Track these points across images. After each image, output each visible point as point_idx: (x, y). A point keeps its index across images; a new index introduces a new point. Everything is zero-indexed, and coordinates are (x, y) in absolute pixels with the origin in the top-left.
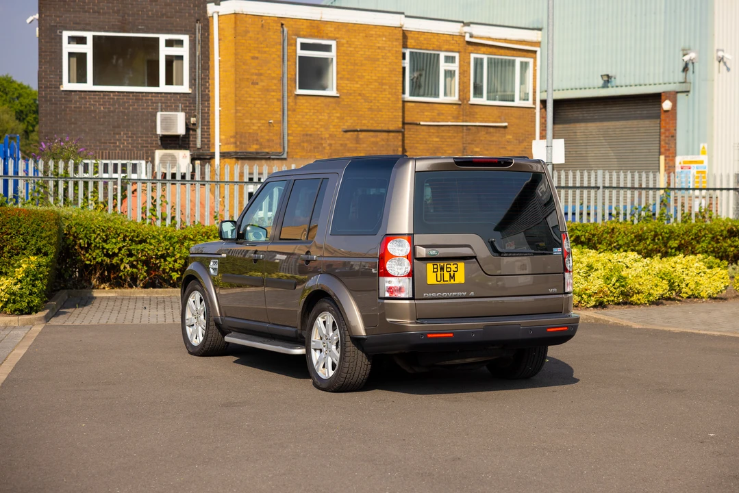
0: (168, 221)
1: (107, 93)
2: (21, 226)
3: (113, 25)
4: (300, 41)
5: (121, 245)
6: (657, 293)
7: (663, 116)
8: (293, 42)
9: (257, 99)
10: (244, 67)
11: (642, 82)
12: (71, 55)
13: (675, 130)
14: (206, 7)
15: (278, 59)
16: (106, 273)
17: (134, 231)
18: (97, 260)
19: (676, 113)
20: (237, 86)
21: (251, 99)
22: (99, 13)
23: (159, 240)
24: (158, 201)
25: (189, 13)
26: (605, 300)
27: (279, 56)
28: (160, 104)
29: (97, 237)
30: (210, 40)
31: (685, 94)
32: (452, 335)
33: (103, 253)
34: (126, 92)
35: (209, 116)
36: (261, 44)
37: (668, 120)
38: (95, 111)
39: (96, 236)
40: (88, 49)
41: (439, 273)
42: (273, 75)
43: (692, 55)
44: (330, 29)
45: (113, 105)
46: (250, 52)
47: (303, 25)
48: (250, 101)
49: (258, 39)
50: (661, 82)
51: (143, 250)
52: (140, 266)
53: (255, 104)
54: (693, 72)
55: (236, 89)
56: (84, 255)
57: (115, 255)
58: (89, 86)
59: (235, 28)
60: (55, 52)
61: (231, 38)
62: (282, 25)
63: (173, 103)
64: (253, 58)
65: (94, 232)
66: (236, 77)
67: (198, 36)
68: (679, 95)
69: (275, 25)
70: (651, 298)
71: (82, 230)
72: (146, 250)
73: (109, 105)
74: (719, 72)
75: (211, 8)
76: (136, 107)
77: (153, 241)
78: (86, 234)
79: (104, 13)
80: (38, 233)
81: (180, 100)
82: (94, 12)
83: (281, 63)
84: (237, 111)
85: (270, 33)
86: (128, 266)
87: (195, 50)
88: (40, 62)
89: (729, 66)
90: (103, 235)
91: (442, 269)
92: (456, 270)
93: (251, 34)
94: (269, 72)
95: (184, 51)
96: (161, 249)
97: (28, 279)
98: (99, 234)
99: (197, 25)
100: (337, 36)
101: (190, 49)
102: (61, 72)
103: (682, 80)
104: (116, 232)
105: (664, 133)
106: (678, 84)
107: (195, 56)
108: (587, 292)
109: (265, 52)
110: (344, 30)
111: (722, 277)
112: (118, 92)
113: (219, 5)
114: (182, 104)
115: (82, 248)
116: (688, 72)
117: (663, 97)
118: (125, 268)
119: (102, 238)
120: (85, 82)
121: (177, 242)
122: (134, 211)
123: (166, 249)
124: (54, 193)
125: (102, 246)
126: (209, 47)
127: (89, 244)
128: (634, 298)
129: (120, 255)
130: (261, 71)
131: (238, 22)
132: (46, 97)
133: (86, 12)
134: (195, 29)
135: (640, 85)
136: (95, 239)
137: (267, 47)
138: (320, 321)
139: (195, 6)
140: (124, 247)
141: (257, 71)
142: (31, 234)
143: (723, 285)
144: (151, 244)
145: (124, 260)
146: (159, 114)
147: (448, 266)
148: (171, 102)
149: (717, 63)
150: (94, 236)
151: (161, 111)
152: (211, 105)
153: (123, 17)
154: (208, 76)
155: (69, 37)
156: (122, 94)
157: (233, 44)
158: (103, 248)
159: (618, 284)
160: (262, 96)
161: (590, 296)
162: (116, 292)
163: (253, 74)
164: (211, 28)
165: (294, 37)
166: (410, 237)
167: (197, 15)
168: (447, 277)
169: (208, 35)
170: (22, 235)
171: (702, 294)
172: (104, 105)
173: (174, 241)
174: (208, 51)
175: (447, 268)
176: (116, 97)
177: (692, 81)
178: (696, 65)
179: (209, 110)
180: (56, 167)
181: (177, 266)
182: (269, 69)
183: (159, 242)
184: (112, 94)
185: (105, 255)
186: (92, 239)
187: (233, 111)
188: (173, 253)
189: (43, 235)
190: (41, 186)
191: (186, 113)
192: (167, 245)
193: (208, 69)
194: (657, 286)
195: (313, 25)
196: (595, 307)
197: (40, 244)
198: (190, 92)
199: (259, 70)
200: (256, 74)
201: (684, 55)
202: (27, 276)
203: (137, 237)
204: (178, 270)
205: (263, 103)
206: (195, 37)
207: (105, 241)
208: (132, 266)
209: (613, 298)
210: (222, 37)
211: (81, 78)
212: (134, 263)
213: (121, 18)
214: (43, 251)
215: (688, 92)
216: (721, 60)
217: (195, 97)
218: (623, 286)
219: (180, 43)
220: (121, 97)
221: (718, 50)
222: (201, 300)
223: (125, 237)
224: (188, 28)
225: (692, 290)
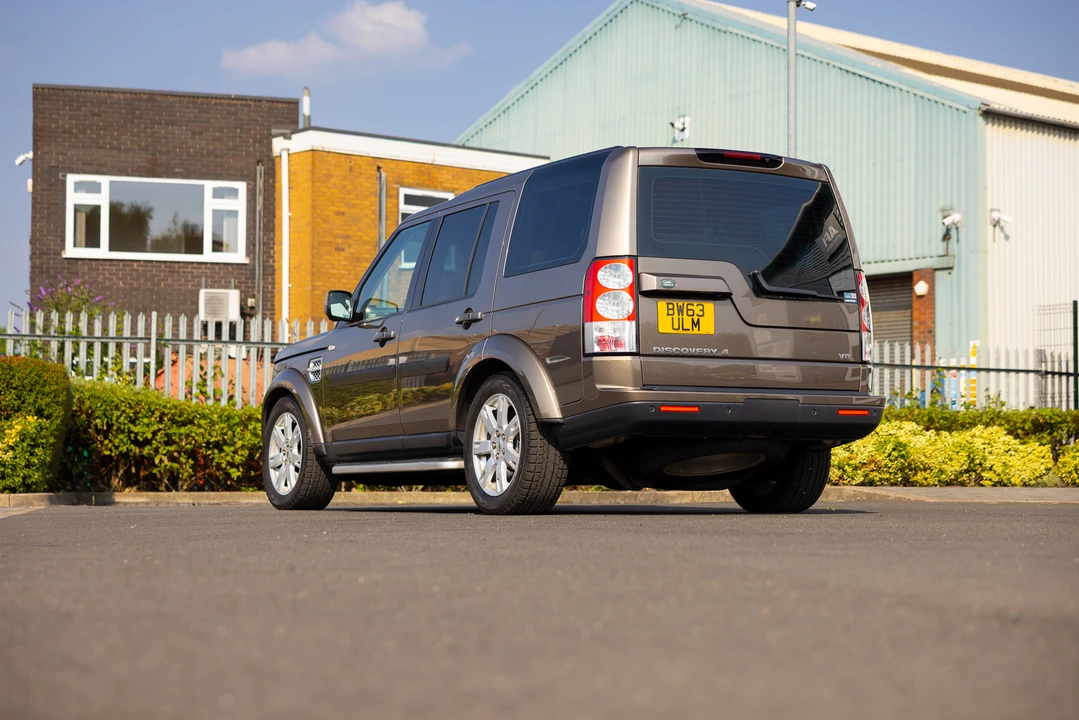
0: (224, 402)
1: (128, 263)
2: (14, 376)
3: (139, 167)
4: (403, 191)
5: (156, 427)
6: (952, 469)
7: (915, 304)
8: (393, 192)
9: (342, 272)
10: (325, 226)
11: (885, 258)
12: (77, 209)
13: (934, 322)
14: (271, 143)
15: (373, 217)
16: (133, 470)
17: (176, 407)
18: (121, 449)
19: (934, 299)
20: (315, 251)
21: (335, 271)
22: (119, 149)
23: (212, 420)
24: (209, 372)
25: (248, 152)
26: (877, 479)
27: (374, 212)
28: (203, 279)
29: (121, 416)
30: (277, 189)
31: (946, 272)
32: (697, 409)
33: (130, 437)
34: (157, 262)
35: (273, 296)
36: (349, 193)
37: (922, 309)
38: (110, 288)
39: (119, 413)
40: (102, 200)
41: (676, 317)
42: (365, 238)
43: (955, 217)
44: (445, 176)
45: (137, 279)
46: (333, 206)
47: (407, 169)
48: (334, 274)
49: (344, 186)
50: (912, 256)
51: (188, 436)
52: (183, 460)
53: (339, 279)
54: (958, 241)
55: (313, 256)
56: (102, 442)
57: (147, 442)
58: (103, 252)
59: (313, 171)
60: (57, 204)
61: (307, 185)
62: (379, 168)
63: (223, 278)
64: (338, 213)
65: (117, 408)
66: (313, 240)
67: (260, 183)
68: (938, 273)
69: (369, 167)
70: (944, 476)
71: (99, 405)
72: (193, 434)
73: (131, 279)
74: (994, 241)
75: (278, 145)
76: (169, 282)
77: (202, 422)
78: (105, 410)
79: (127, 150)
80: (38, 387)
81: (232, 273)
82: (112, 148)
83: (377, 221)
84: (314, 288)
85: (362, 180)
86: (165, 459)
87: (255, 204)
88: (34, 218)
89: (1007, 232)
90: (131, 413)
91: (680, 311)
92: (701, 313)
93: (334, 180)
94: (360, 234)
95: (240, 204)
96: (214, 433)
97: (25, 444)
98: (124, 411)
99: (258, 168)
100: (456, 186)
101: (248, 202)
102: (64, 232)
103: (942, 253)
104: (149, 408)
105: (918, 328)
106: (936, 259)
107: (255, 211)
108: (851, 462)
109: (354, 206)
110: (465, 178)
111: (1042, 455)
112: (145, 261)
113: (290, 138)
114: (235, 278)
115: (98, 431)
116: (951, 241)
117: (915, 278)
118: (161, 461)
119: (128, 416)
120: (98, 246)
121: (238, 424)
122: (175, 386)
123: (222, 434)
124: (58, 360)
125: (129, 428)
126: (274, 199)
127: (110, 426)
128: (919, 477)
129: (154, 442)
130: (348, 233)
131: (317, 163)
132: (41, 267)
133: (100, 148)
134: (256, 174)
135: (883, 262)
136: (118, 417)
137: (357, 198)
138: (487, 411)
139: (255, 141)
140: (160, 430)
141: (341, 232)
142: (28, 388)
143: (1043, 467)
144: (200, 426)
145: (160, 451)
146: (203, 293)
147: (690, 307)
148: (220, 275)
149: (991, 227)
150: (117, 413)
151: (206, 287)
152: (277, 281)
153: (154, 155)
154: (273, 239)
155: (76, 183)
156: (149, 264)
157: (310, 192)
158: (130, 432)
159: (895, 454)
160: (350, 268)
161: (856, 468)
162: (147, 496)
163: (336, 236)
164: (277, 172)
165: (395, 186)
166: (633, 262)
167: (258, 154)
168: (688, 324)
169: (274, 182)
170: (15, 389)
171: (1013, 480)
172: (124, 278)
173: (234, 422)
174: (273, 204)
175: (688, 310)
176: (141, 269)
177: (956, 254)
178: (962, 231)
179: (273, 288)
180: (62, 322)
181: (238, 459)
182: (360, 230)
183: (212, 423)
184: (135, 264)
185: (132, 442)
186: (114, 418)
187: (309, 288)
188: (232, 440)
189: (47, 389)
190: (40, 349)
191: (241, 292)
192: (223, 429)
193: (273, 230)
194: (951, 460)
195: (424, 169)
196: (862, 484)
197: (42, 402)
198: (247, 261)
199: (346, 230)
200: (342, 237)
201: (944, 218)
202: (23, 441)
203: (180, 416)
204: (239, 464)
205: (351, 277)
206: (255, 185)
207: (133, 422)
208: (173, 459)
209: (888, 476)
210: (293, 185)
211: (92, 240)
212: (176, 454)
213: (150, 157)
214: (46, 413)
215: (951, 268)
216: (996, 224)
217: (255, 270)
218: (903, 456)
219: (234, 193)
220: (149, 268)
221: (992, 210)
222: (294, 425)
223: (163, 415)
224: (246, 172)
225: (999, 475)
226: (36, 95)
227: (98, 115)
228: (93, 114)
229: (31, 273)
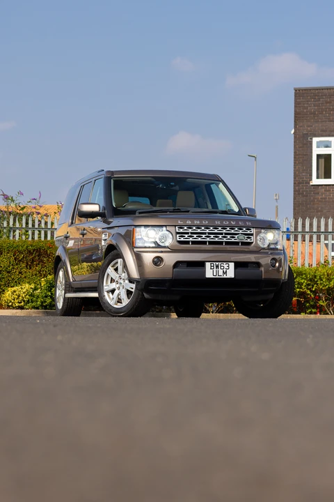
12: (319, 156)
40: (332, 151)
60: (307, 155)
88: (295, 163)
102: (311, 170)
120: (330, 178)
132: (299, 191)
133: (331, 121)
155: (318, 142)
211: (327, 175)
226: (296, 94)
227: (330, 102)
228: (327, 102)
229: (294, 194)
